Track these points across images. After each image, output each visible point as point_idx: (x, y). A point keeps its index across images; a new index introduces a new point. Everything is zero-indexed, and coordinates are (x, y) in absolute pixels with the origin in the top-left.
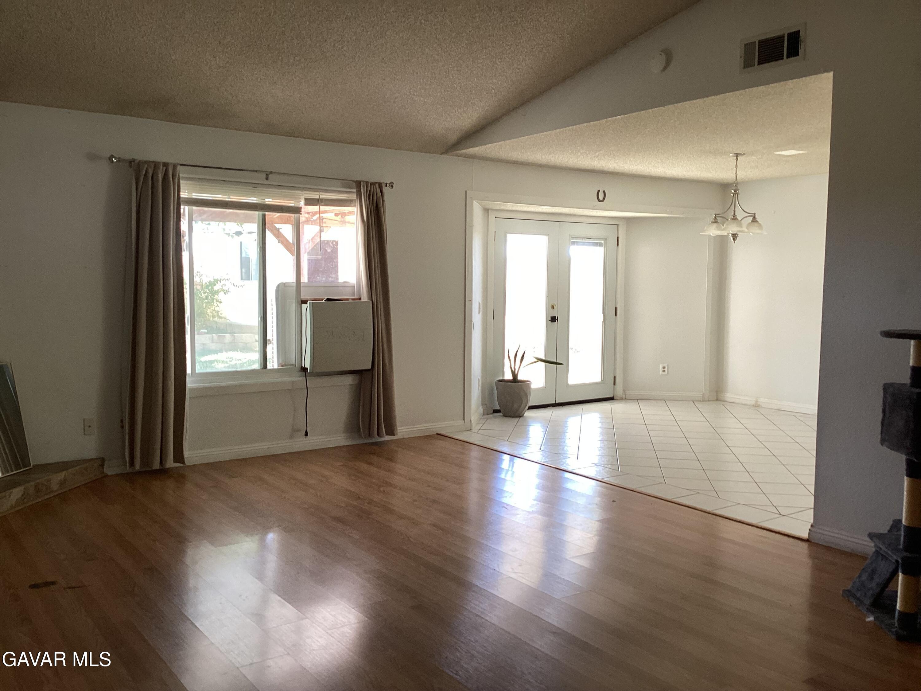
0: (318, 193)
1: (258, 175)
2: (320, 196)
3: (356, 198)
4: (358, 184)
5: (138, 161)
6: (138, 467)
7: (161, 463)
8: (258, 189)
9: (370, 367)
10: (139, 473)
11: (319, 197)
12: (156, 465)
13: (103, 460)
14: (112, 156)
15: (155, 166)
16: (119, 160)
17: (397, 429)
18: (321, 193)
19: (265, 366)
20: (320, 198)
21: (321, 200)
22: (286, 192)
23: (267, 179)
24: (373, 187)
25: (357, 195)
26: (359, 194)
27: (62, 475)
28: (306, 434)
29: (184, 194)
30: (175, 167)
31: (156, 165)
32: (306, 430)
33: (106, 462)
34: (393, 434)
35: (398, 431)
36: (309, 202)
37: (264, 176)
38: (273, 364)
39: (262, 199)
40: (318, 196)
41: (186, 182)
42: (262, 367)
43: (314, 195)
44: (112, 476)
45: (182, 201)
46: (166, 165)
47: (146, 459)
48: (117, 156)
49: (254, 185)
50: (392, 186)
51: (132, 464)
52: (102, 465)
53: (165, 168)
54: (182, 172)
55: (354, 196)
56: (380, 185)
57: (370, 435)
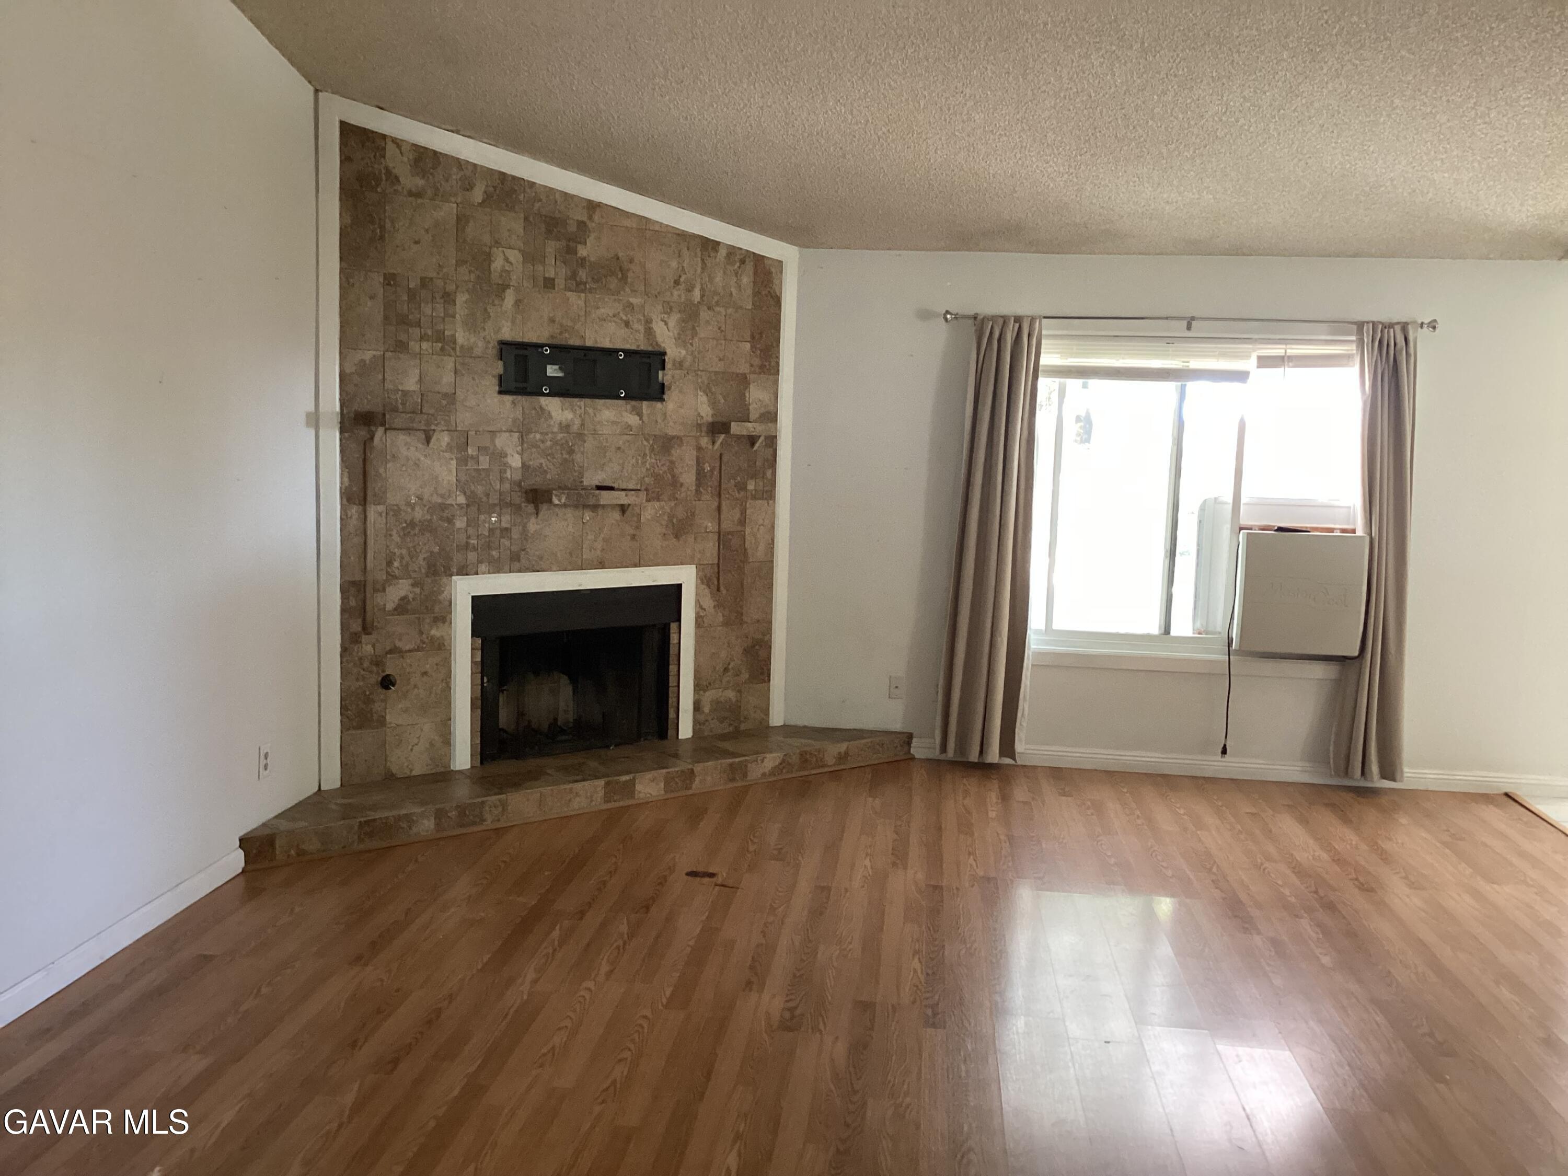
0: (1284, 346)
1: (1173, 323)
2: (1288, 351)
3: (1355, 352)
4: (1360, 325)
5: (982, 317)
6: (951, 753)
7: (981, 752)
8: (1175, 345)
9: (1356, 654)
10: (953, 763)
11: (1286, 353)
12: (974, 757)
13: (910, 736)
14: (947, 312)
15: (1004, 322)
16: (956, 317)
17: (1402, 772)
18: (1289, 346)
19: (1167, 630)
20: (1288, 354)
21: (1289, 357)
22: (1226, 348)
23: (1189, 328)
24: (1388, 332)
25: (1357, 347)
26: (1361, 343)
27: (843, 747)
28: (1224, 751)
29: (1046, 359)
30: (1033, 319)
31: (1005, 319)
32: (1225, 746)
33: (914, 740)
34: (1393, 779)
35: (1406, 775)
36: (1264, 362)
37: (1185, 323)
38: (1183, 626)
39: (1183, 362)
40: (1283, 351)
41: (1052, 342)
42: (1163, 630)
43: (1277, 350)
44: (920, 759)
45: (1044, 371)
46: (1018, 320)
47: (962, 745)
48: (954, 312)
49: (1168, 340)
50: (1434, 328)
51: (944, 748)
52: (909, 744)
53: (1017, 325)
54: (1047, 328)
55: (1352, 348)
56: (1404, 327)
57: (1346, 771)
